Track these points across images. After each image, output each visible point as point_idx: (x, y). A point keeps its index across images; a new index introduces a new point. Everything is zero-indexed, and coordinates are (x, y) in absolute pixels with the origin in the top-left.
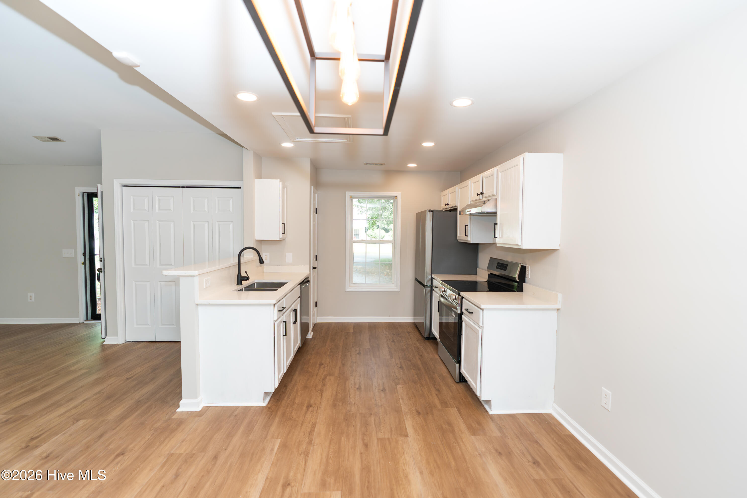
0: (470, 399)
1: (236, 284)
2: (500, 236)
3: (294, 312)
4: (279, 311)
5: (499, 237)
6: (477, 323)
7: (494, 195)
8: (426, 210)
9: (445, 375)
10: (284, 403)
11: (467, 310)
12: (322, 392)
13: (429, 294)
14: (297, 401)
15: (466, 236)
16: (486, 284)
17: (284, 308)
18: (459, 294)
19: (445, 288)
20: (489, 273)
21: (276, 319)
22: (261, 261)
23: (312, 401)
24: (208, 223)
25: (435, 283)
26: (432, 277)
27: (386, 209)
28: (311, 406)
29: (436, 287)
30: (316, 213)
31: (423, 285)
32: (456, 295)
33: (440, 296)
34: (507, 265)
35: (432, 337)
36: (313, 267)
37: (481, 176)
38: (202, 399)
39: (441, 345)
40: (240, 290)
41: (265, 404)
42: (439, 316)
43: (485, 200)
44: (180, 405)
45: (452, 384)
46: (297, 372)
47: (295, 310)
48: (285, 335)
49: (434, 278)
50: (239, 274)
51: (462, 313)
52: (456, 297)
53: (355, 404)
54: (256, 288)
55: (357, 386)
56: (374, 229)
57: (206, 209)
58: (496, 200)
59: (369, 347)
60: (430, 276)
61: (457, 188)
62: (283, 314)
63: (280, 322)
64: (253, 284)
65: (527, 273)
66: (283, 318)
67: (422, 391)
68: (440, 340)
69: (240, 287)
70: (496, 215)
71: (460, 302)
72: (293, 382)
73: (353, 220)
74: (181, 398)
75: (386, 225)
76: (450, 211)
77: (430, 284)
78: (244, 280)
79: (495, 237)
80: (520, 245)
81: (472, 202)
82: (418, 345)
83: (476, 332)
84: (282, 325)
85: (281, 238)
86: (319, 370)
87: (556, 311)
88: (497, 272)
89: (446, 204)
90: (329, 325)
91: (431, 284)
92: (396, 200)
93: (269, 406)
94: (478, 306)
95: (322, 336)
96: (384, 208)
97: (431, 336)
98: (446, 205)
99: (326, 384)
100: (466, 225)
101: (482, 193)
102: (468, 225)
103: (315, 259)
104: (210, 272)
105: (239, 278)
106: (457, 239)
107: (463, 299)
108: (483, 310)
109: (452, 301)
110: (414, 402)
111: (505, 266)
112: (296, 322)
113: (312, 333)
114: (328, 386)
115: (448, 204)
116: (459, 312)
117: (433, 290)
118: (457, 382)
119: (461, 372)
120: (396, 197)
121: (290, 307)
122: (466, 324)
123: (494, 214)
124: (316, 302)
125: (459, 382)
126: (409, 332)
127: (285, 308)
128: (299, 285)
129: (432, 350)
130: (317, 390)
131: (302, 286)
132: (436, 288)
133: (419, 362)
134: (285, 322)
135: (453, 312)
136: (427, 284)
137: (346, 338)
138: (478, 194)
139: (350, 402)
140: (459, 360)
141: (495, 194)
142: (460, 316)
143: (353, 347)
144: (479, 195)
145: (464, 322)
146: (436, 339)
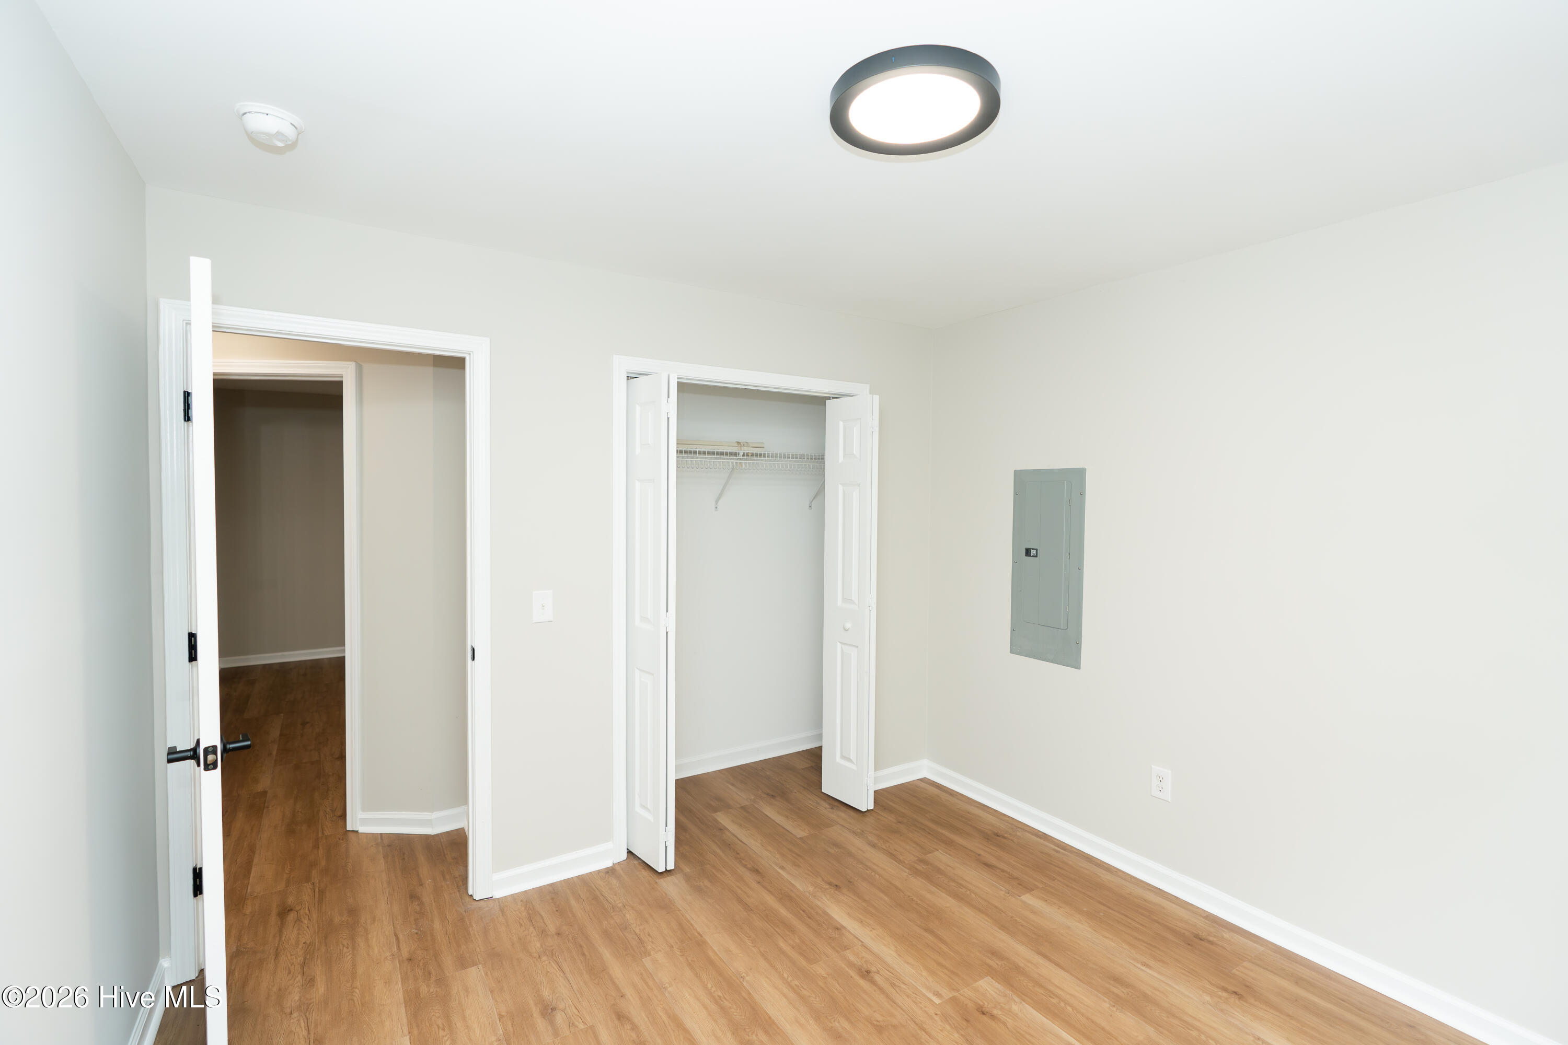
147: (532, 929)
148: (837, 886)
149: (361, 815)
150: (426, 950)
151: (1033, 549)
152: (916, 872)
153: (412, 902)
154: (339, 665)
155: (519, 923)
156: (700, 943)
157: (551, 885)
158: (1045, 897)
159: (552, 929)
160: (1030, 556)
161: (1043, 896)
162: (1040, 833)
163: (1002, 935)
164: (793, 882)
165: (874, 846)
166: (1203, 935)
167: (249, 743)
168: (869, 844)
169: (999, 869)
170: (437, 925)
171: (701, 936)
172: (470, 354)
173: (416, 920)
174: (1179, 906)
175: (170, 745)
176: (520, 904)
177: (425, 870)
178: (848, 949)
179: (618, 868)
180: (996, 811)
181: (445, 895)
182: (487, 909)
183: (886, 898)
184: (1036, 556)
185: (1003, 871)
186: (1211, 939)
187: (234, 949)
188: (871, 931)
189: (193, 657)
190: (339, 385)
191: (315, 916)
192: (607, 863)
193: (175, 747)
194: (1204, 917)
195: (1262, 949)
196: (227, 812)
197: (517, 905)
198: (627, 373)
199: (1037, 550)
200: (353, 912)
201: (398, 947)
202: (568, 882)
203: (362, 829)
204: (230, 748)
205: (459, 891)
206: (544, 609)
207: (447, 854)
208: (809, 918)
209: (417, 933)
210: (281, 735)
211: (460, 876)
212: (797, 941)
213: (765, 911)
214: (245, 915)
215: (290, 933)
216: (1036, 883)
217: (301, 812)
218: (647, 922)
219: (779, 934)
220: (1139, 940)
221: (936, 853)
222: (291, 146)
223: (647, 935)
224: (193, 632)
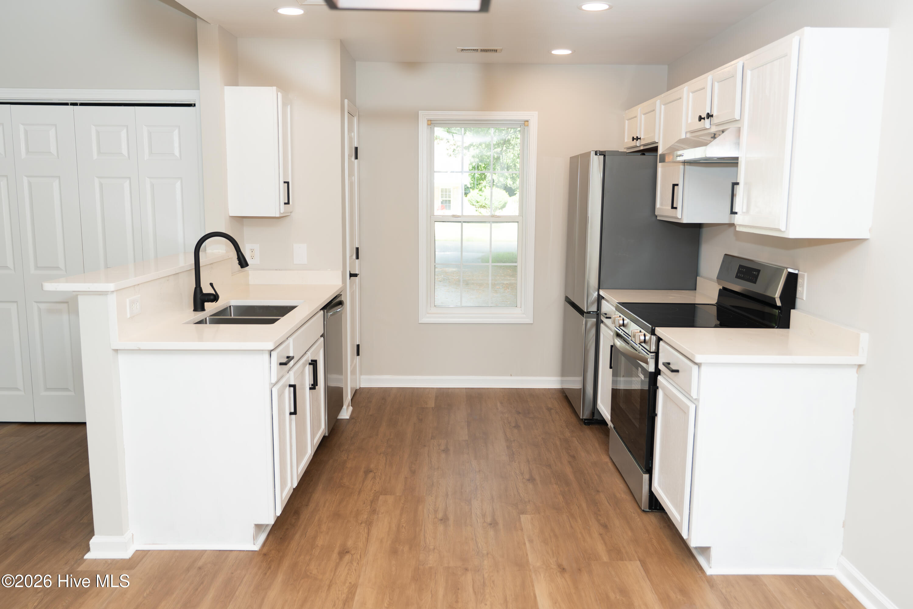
0: (668, 544)
1: (193, 309)
2: (744, 210)
3: (312, 366)
4: (281, 364)
5: (743, 213)
6: (686, 392)
7: (734, 120)
8: (590, 152)
9: (621, 496)
10: (293, 545)
11: (667, 365)
12: (369, 525)
13: (593, 331)
14: (320, 542)
15: (673, 207)
16: (714, 311)
17: (290, 358)
18: (653, 333)
19: (625, 318)
20: (721, 288)
21: (274, 380)
22: (243, 263)
23: (350, 543)
24: (130, 179)
25: (606, 307)
26: (599, 295)
27: (510, 144)
28: (347, 552)
29: (607, 316)
30: (356, 158)
31: (581, 312)
32: (646, 333)
33: (615, 336)
34: (758, 271)
35: (597, 419)
36: (352, 273)
37: (709, 77)
38: (133, 535)
39: (614, 434)
40: (200, 322)
41: (256, 548)
42: (612, 376)
43: (717, 130)
44: (91, 546)
45: (633, 515)
46: (320, 487)
47: (314, 363)
48: (295, 413)
49: (603, 298)
50: (198, 289)
51: (658, 372)
52: (647, 338)
53: (434, 549)
54: (233, 317)
55: (440, 515)
56: (483, 189)
57: (125, 151)
58: (739, 130)
59: (467, 438)
60: (597, 293)
61: (658, 102)
62: (289, 371)
63: (284, 387)
64: (227, 308)
65: (799, 289)
66: (289, 378)
67: (571, 527)
68: (612, 426)
69: (200, 315)
70: (738, 163)
71: (653, 349)
72: (312, 506)
73: (435, 172)
74: (91, 533)
75: (509, 179)
76: (643, 152)
77: (596, 310)
78: (208, 301)
79: (733, 213)
80: (783, 229)
81: (688, 135)
82: (568, 434)
83: (684, 411)
84: (288, 393)
85: (282, 212)
86: (363, 482)
87: (854, 370)
88: (737, 287)
89: (633, 137)
90: (386, 391)
91: (598, 310)
92: (526, 128)
93: (265, 550)
94: (690, 358)
95: (371, 415)
96: (506, 142)
97: (595, 418)
98: (635, 140)
99: (377, 510)
100: (674, 185)
101: (709, 116)
102: (679, 185)
103: (354, 257)
104: (138, 284)
105: (199, 296)
106: (656, 213)
107: (661, 343)
108: (699, 365)
109: (637, 347)
110: (554, 548)
111: (755, 273)
112: (317, 385)
113: (351, 408)
114: (382, 513)
115: (637, 139)
116: (652, 369)
117: (602, 322)
118: (643, 511)
119: (653, 490)
120: (526, 122)
121: (303, 356)
122: (665, 395)
123: (733, 162)
124: (358, 346)
125: (648, 511)
126: (551, 409)
127: (293, 358)
128: (322, 312)
129: (597, 445)
130: (360, 522)
131: (327, 312)
132: (607, 318)
133: (568, 470)
134: (294, 386)
135: (640, 369)
136: (589, 310)
137: (421, 420)
138: (701, 118)
139: (425, 545)
140: (650, 466)
141: (737, 117)
142: (654, 377)
143: (433, 438)
144: (704, 119)
145: (661, 389)
146: (607, 425)
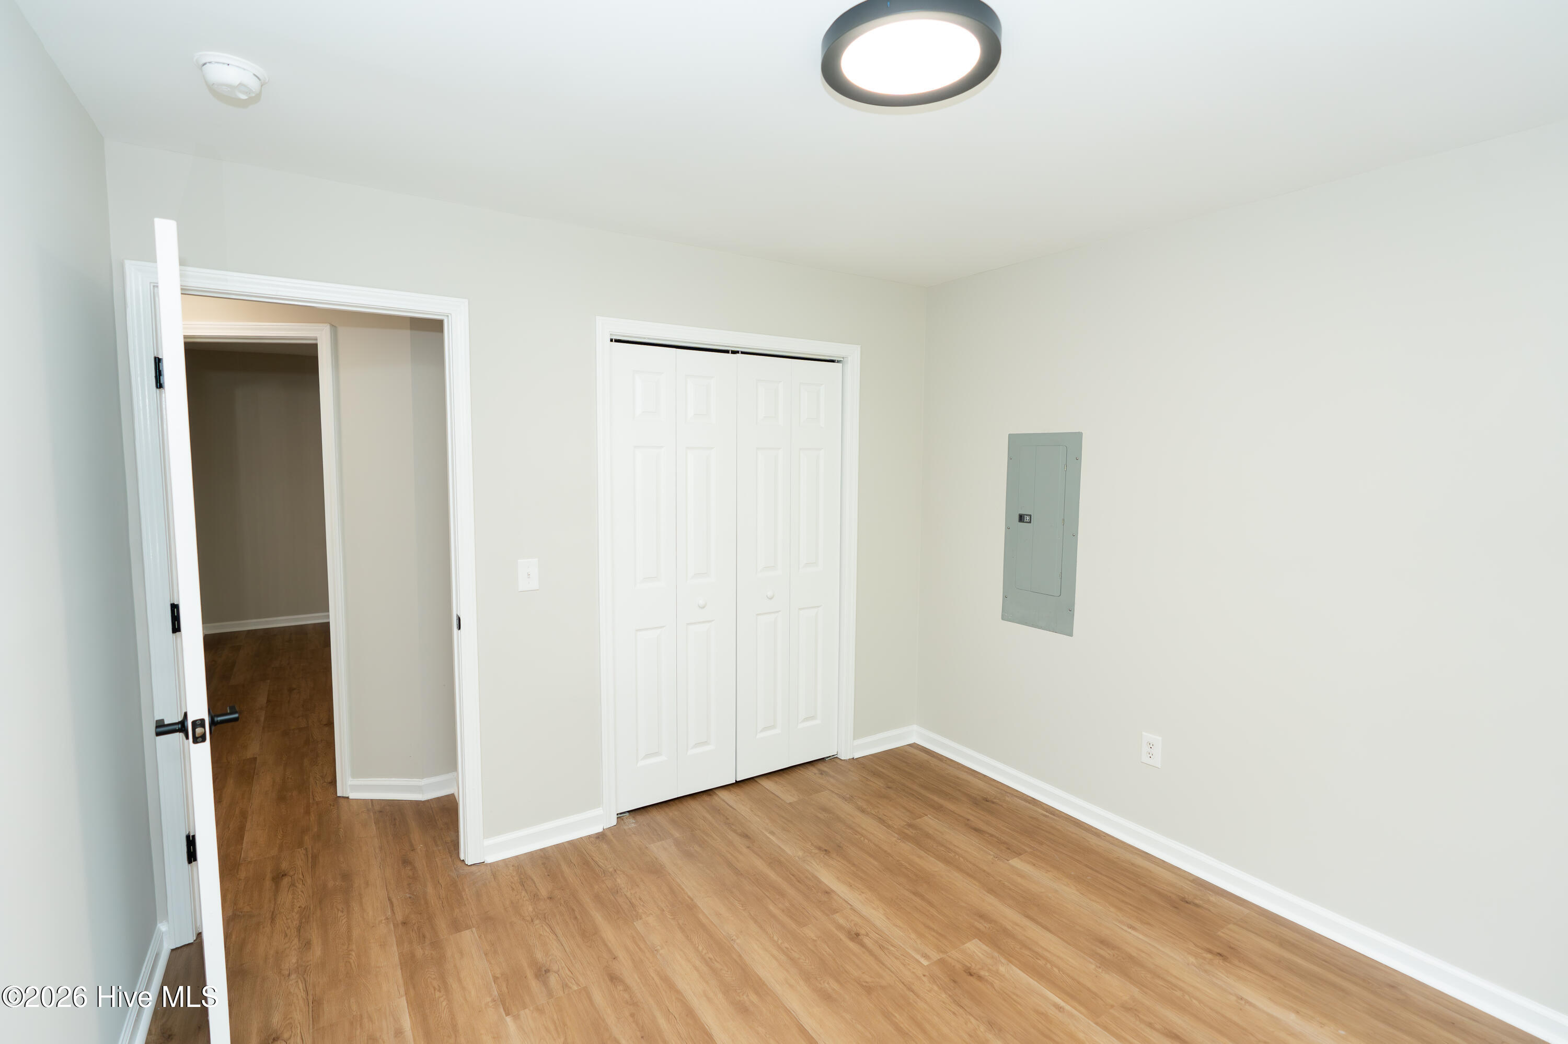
147: (524, 893)
148: (826, 850)
149: (351, 782)
150: (420, 914)
151: (1026, 515)
152: (905, 837)
153: (405, 868)
154: (324, 630)
155: (512, 887)
156: (691, 908)
157: (541, 850)
158: (1033, 861)
159: (544, 893)
160: (1024, 522)
161: (1031, 860)
162: (1029, 798)
163: (991, 899)
164: (783, 847)
165: (863, 811)
166: (1190, 898)
167: (236, 715)
168: (858, 809)
169: (988, 833)
170: (430, 890)
171: (692, 900)
172: (448, 316)
173: (409, 884)
174: (1165, 869)
175: (158, 718)
176: (511, 868)
177: (416, 836)
178: (837, 912)
179: (609, 834)
180: (985, 776)
181: (437, 859)
182: (479, 874)
183: (876, 863)
184: (1030, 522)
185: (992, 835)
186: (1197, 902)
187: (231, 914)
188: (860, 894)
189: (176, 628)
190: (315, 346)
191: (309, 881)
192: (598, 829)
193: (163, 720)
194: (1189, 881)
195: (1246, 911)
196: (216, 779)
197: (509, 869)
198: (611, 334)
199: (1030, 516)
200: (347, 877)
201: (393, 910)
202: (559, 847)
203: (353, 796)
204: (217, 721)
205: (451, 857)
206: (529, 577)
207: (438, 820)
208: (799, 881)
209: (410, 898)
210: (268, 701)
211: (452, 841)
212: (787, 904)
213: (754, 875)
214: (240, 879)
215: (285, 897)
216: (1026, 848)
217: (291, 778)
218: (638, 886)
219: (768, 897)
220: (1127, 903)
221: (925, 818)
222: (255, 99)
223: (638, 899)
224: (176, 604)
